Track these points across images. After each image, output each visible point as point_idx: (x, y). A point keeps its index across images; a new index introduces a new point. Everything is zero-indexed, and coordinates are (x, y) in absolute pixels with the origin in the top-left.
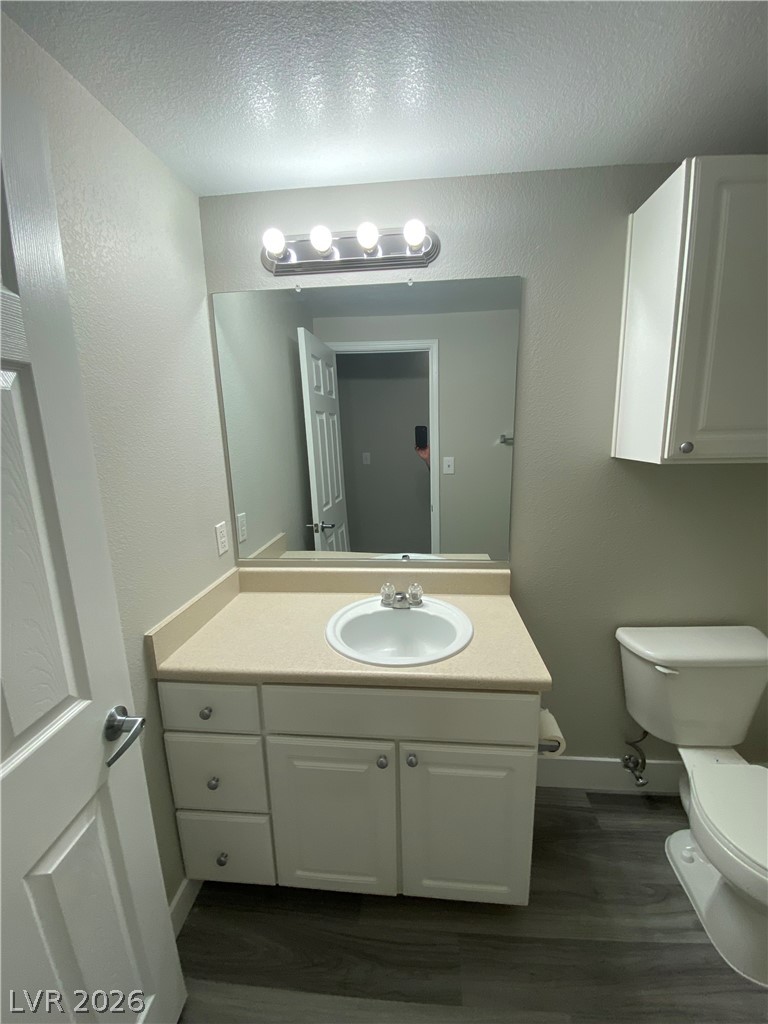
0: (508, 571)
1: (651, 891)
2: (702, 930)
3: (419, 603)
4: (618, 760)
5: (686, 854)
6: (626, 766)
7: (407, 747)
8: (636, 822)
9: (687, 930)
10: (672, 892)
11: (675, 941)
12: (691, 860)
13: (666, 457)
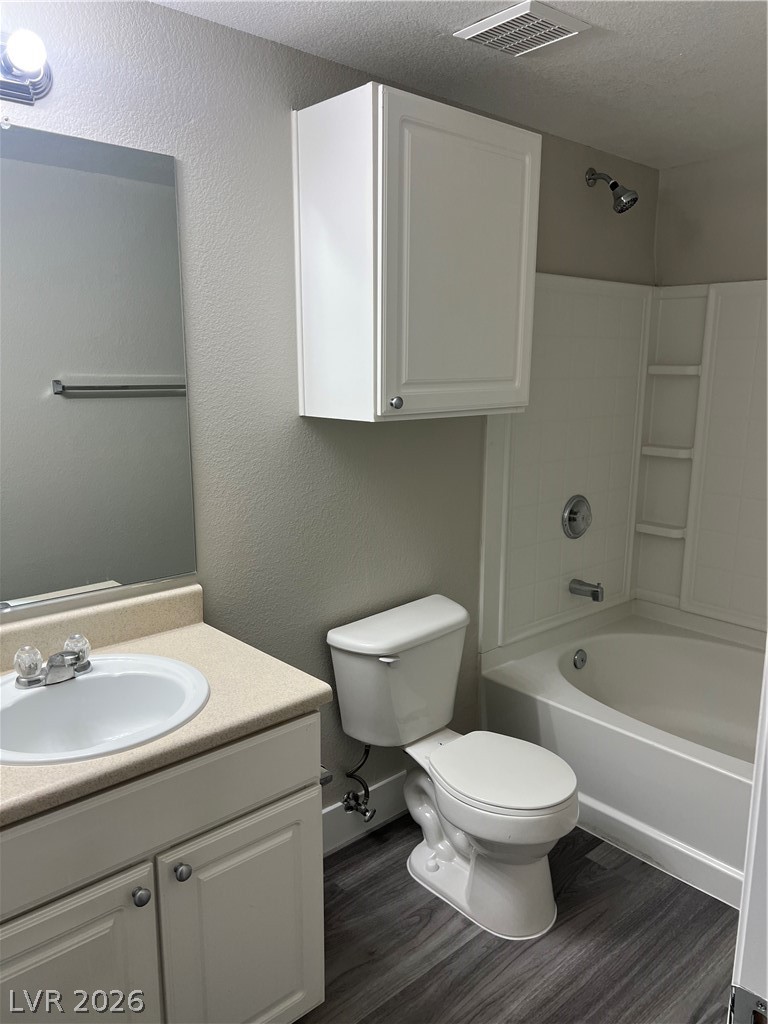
0: (198, 587)
1: (417, 919)
2: (471, 924)
3: (86, 667)
4: (340, 804)
5: (431, 864)
6: (349, 808)
7: (167, 860)
8: (373, 865)
9: (460, 932)
10: (435, 907)
11: (456, 948)
12: (437, 868)
13: (379, 414)
